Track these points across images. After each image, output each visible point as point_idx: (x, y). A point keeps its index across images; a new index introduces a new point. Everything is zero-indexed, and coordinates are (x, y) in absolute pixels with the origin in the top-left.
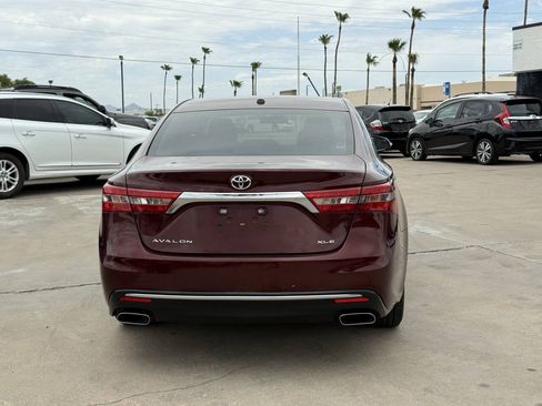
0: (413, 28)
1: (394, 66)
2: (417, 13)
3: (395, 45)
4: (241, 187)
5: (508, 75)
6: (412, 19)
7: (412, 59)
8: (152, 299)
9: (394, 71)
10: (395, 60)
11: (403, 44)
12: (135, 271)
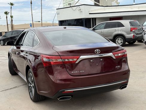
0: (11, 8)
1: (7, 19)
2: (12, 4)
3: (6, 13)
4: (98, 53)
5: (37, 22)
6: (11, 6)
7: (12, 17)
8: (74, 91)
9: (7, 20)
10: (7, 17)
11: (9, 13)
12: (69, 83)
